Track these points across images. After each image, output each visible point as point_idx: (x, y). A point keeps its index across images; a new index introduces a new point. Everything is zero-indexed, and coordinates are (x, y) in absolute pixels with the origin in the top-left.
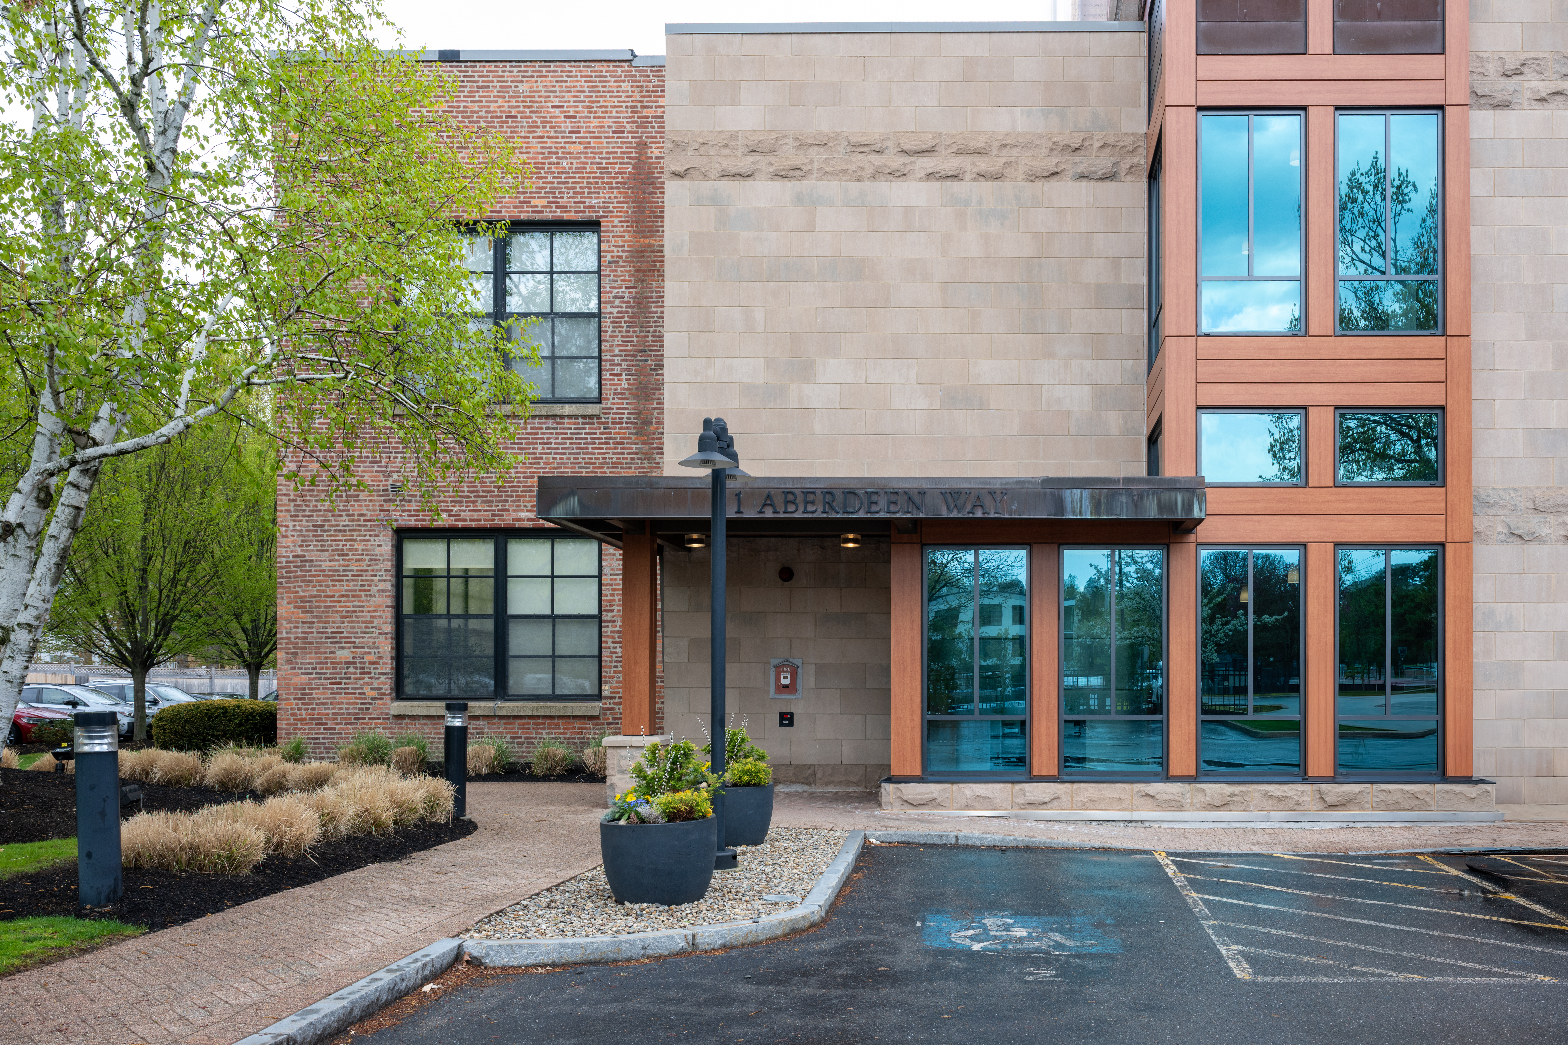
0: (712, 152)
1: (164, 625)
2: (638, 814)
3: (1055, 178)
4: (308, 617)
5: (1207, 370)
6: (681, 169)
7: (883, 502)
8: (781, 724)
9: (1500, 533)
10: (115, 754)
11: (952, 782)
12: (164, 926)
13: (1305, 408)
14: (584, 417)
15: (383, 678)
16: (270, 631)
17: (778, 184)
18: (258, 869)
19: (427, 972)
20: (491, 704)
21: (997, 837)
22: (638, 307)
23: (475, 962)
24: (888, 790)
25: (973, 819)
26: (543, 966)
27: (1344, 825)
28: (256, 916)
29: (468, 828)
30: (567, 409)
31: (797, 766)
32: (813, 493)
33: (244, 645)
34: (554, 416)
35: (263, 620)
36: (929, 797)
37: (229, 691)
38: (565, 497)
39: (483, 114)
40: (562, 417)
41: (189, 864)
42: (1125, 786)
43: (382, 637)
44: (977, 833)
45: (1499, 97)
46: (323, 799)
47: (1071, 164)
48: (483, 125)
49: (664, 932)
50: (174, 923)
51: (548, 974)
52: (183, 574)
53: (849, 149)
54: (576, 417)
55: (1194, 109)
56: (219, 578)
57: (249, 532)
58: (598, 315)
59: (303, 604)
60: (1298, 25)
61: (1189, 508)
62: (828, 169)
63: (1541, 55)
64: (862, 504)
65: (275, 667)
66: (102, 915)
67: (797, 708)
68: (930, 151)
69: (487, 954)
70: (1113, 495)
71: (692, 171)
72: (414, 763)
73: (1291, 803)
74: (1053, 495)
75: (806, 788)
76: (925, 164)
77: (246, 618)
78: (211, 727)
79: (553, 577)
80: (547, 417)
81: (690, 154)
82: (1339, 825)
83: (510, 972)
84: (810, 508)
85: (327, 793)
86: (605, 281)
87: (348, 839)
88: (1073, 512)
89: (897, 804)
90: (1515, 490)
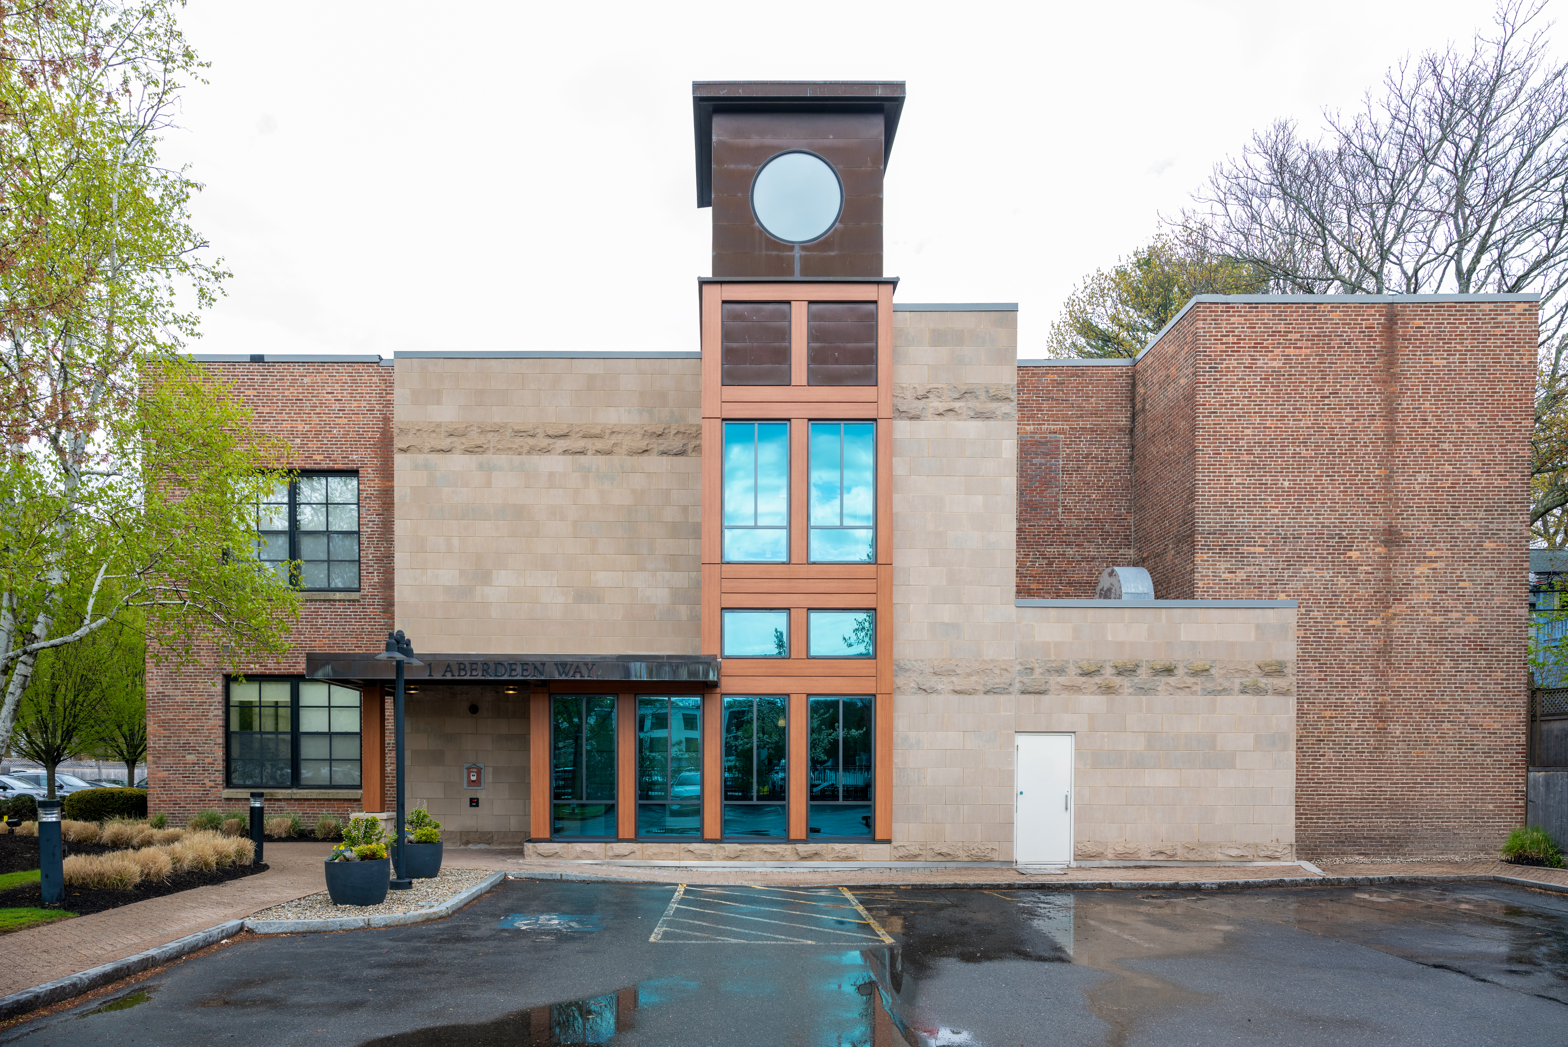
0: (425, 435)
1: (67, 733)
2: (344, 856)
3: (646, 454)
4: (167, 733)
5: (727, 585)
6: (404, 446)
7: (519, 669)
8: (471, 806)
9: (912, 688)
10: (59, 823)
11: (568, 842)
12: (87, 913)
13: (789, 609)
14: (349, 601)
15: (217, 773)
16: (142, 737)
17: (467, 457)
18: (137, 887)
19: (224, 934)
20: (289, 791)
21: (586, 875)
22: (384, 528)
23: (250, 931)
24: (529, 847)
25: (579, 865)
26: (286, 933)
27: (812, 870)
28: (136, 910)
29: (263, 868)
30: (338, 596)
31: (481, 832)
32: (476, 664)
33: (124, 747)
34: (329, 600)
35: (137, 728)
36: (554, 851)
37: (113, 777)
38: (324, 665)
39: (280, 398)
40: (334, 601)
41: (98, 883)
42: (676, 845)
43: (216, 747)
44: (576, 873)
45: (913, 412)
46: (173, 849)
47: (657, 445)
48: (280, 405)
49: (353, 917)
50: (92, 912)
51: (288, 937)
52: (80, 698)
53: (513, 434)
54: (344, 601)
55: (720, 420)
56: (105, 700)
57: (127, 668)
58: (358, 533)
59: (164, 724)
60: (786, 366)
61: (707, 674)
62: (499, 447)
63: (940, 386)
64: (506, 670)
65: (146, 761)
66: (55, 908)
67: (481, 795)
68: (565, 436)
69: (257, 927)
70: (660, 666)
71: (411, 448)
72: (237, 830)
73: (778, 856)
74: (623, 665)
75: (487, 846)
76: (562, 444)
77: (125, 728)
78: (103, 806)
79: (329, 707)
80: (325, 601)
81: (410, 436)
82: (808, 870)
83: (268, 936)
84: (474, 673)
85: (177, 846)
86: (363, 510)
87: (189, 873)
88: (636, 676)
89: (534, 856)
90: (922, 661)
